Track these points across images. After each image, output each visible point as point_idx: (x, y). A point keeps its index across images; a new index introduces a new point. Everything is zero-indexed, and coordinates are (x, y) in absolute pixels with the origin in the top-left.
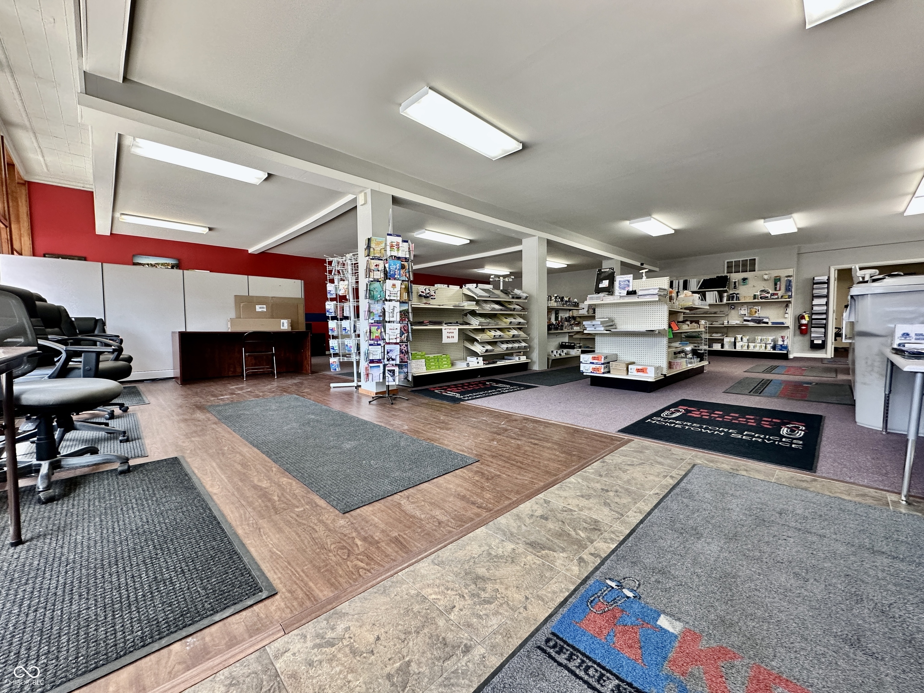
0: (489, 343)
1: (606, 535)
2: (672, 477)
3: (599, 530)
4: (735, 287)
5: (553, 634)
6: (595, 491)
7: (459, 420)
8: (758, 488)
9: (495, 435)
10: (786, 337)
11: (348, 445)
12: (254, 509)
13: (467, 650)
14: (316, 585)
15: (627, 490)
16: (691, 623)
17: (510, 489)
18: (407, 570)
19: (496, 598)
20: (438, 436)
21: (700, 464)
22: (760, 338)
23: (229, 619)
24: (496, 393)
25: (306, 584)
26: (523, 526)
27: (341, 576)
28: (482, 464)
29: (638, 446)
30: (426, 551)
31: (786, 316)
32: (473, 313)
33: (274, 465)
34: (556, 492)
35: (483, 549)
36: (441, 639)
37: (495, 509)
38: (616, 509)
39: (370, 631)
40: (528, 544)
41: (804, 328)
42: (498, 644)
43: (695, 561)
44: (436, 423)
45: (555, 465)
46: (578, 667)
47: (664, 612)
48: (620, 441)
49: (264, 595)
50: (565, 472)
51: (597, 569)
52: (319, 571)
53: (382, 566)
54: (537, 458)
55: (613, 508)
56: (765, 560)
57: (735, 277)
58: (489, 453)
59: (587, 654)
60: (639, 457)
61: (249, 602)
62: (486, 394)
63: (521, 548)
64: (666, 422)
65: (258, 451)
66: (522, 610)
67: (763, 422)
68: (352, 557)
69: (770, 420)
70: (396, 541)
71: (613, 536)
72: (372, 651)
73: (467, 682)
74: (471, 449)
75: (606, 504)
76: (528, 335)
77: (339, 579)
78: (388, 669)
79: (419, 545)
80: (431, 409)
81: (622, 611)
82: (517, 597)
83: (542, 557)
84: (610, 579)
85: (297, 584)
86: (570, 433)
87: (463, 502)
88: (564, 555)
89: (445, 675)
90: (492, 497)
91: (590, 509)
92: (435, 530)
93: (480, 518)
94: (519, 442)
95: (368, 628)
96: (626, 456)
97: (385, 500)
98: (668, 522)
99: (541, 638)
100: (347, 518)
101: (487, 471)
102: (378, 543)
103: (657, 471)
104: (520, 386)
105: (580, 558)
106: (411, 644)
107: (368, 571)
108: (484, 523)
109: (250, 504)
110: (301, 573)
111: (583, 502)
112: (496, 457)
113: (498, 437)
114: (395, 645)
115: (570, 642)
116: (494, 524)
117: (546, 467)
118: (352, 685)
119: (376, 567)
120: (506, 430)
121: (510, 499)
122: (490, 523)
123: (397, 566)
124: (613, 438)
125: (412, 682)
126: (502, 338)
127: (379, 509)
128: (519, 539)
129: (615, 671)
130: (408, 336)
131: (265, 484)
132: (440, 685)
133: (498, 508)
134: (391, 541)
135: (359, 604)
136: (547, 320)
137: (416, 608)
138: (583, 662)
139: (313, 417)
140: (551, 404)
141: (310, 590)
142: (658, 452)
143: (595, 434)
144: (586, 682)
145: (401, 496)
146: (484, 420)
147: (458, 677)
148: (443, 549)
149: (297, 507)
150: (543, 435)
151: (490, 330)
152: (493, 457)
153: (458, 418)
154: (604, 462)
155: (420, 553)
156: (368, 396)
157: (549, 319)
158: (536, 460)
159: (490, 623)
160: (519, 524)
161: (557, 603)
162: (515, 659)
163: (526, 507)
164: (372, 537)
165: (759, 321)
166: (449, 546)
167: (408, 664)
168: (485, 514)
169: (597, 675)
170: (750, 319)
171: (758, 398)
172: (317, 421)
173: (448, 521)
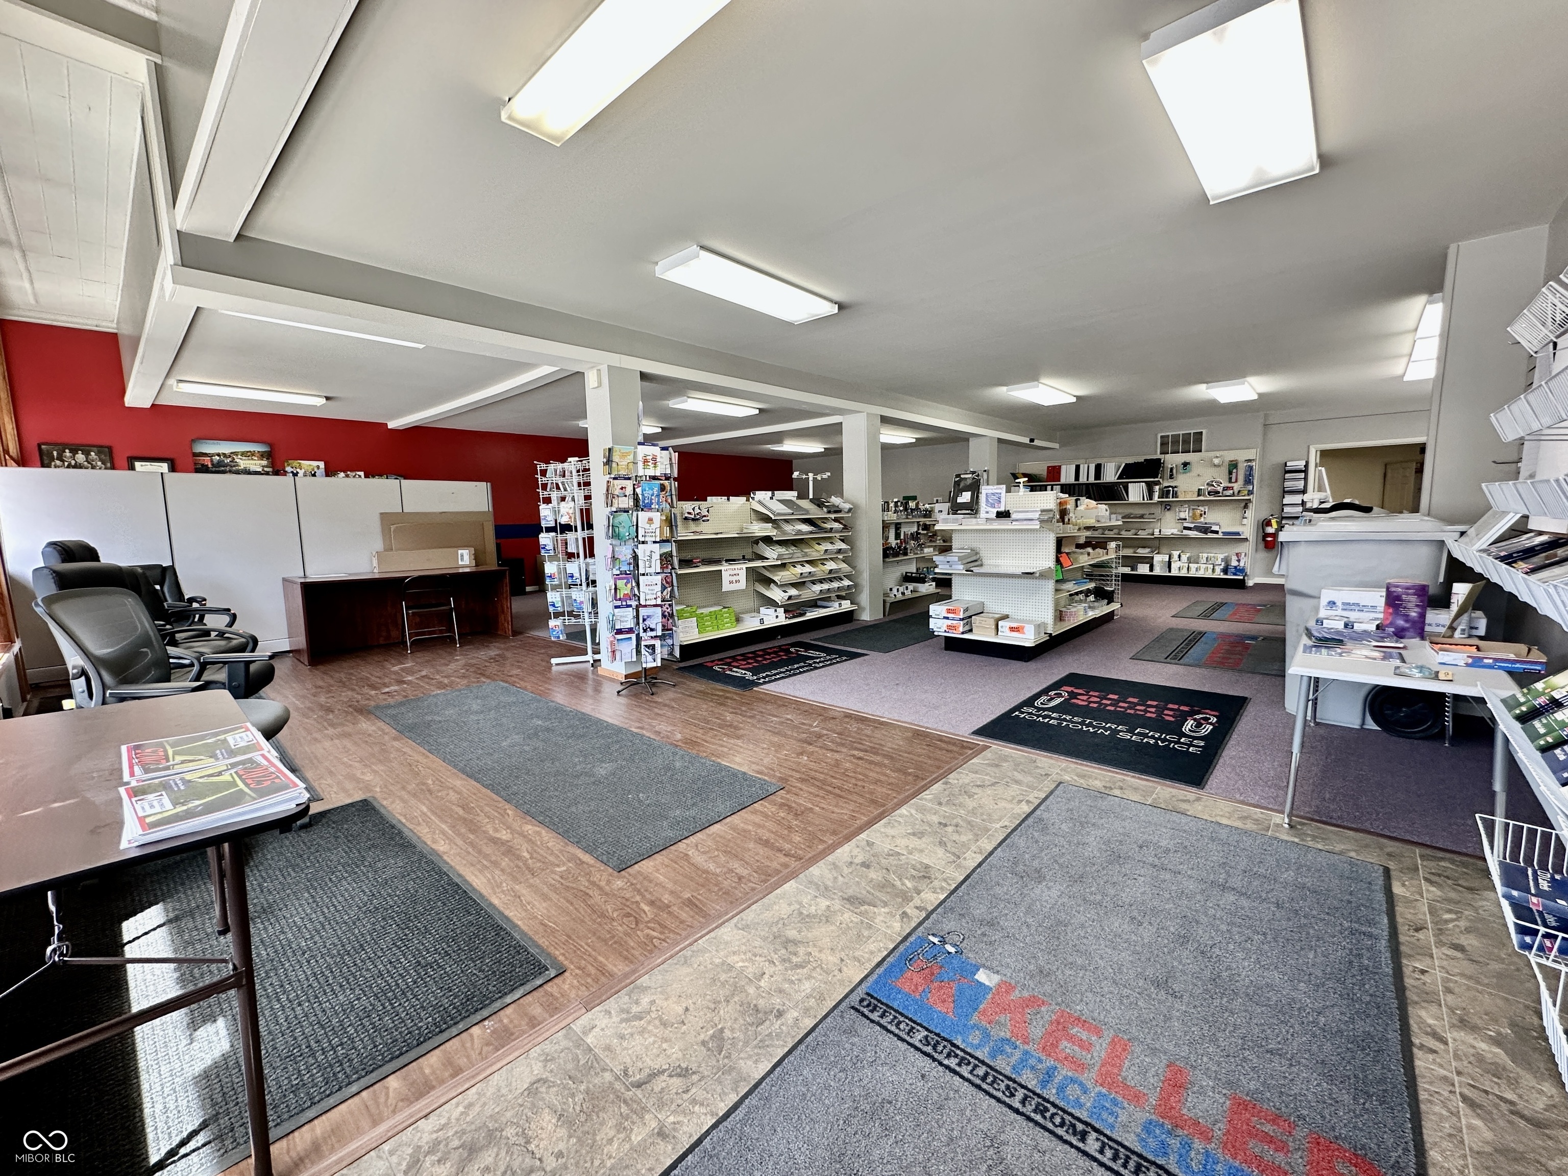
0: (794, 585)
1: (936, 883)
2: (1028, 802)
3: (929, 878)
4: (1171, 477)
5: (868, 994)
6: (930, 825)
7: (754, 722)
8: (1127, 814)
9: (805, 745)
10: (1243, 555)
11: (602, 770)
12: (503, 870)
13: (780, 1014)
14: (607, 959)
15: (969, 823)
16: (1009, 974)
17: (825, 828)
18: (707, 937)
19: (809, 962)
20: (725, 750)
21: (1068, 781)
22: (1205, 555)
23: (521, 1000)
24: (805, 669)
25: (595, 959)
26: (840, 877)
27: (633, 948)
28: (788, 792)
29: (993, 757)
30: (727, 914)
31: (1245, 521)
32: (768, 540)
33: (507, 806)
34: (882, 830)
35: (792, 907)
36: (752, 1006)
37: (807, 857)
38: (953, 850)
39: (678, 1003)
40: (844, 899)
41: (1269, 539)
42: (812, 1008)
43: (1029, 910)
44: (721, 726)
45: (884, 790)
46: (890, 1023)
47: (984, 966)
48: (972, 749)
49: (553, 973)
50: (896, 800)
51: (920, 924)
52: (606, 944)
53: (678, 934)
54: (860, 780)
55: (949, 849)
56: (1104, 904)
57: (1173, 460)
58: (798, 775)
59: (900, 1010)
60: (993, 774)
61: (539, 982)
62: (790, 671)
63: (837, 905)
64: (1038, 716)
65: (478, 785)
66: (836, 972)
67: (1166, 712)
68: (641, 926)
69: (1176, 707)
70: (690, 903)
71: (944, 884)
72: (683, 1022)
73: (781, 1043)
74: (773, 770)
75: (942, 843)
76: (854, 568)
77: (633, 951)
78: (702, 1037)
79: (718, 907)
80: (712, 701)
81: (941, 967)
82: (831, 959)
83: (861, 914)
84: (933, 935)
85: (585, 960)
86: (907, 738)
87: (766, 849)
88: (886, 910)
89: (759, 1039)
90: (802, 841)
91: (921, 851)
92: (735, 888)
93: (789, 870)
94: (837, 756)
95: (675, 1000)
96: (976, 772)
97: (667, 850)
98: (1010, 863)
99: (855, 999)
100: (624, 877)
101: (795, 802)
102: (669, 907)
103: (1012, 794)
104: (841, 653)
105: (904, 913)
106: (722, 1012)
107: (663, 940)
108: (793, 875)
109: (495, 864)
110: (586, 947)
111: (914, 842)
112: (807, 780)
113: (810, 748)
114: (706, 1015)
115: (884, 1001)
116: (806, 876)
117: (871, 793)
118: (668, 1053)
119: (671, 935)
120: (820, 736)
121: (824, 842)
122: (800, 876)
123: (696, 933)
124: (965, 744)
125: (727, 1046)
126: (813, 576)
127: (663, 864)
128: (834, 893)
129: (925, 1024)
130: (672, 591)
131: (504, 835)
132: (756, 1047)
133: (810, 855)
134: (684, 904)
135: (660, 977)
136: (881, 542)
137: (723, 977)
138: (895, 1017)
139: (540, 722)
140: (885, 687)
141: (602, 965)
142: (1018, 765)
143: (940, 739)
144: (895, 1035)
145: (687, 844)
146: (788, 719)
147: (772, 1039)
148: (747, 911)
149: (558, 866)
150: (871, 742)
151: (794, 565)
152: (802, 780)
153: (751, 717)
154: (946, 783)
155: (720, 917)
156: (612, 680)
157: (886, 538)
158: (860, 783)
159: (803, 988)
160: (835, 875)
161: (873, 964)
162: (829, 1020)
163: (844, 852)
164: (660, 900)
165: (1206, 530)
166: (754, 907)
167: (722, 1030)
168: (794, 864)
169: (908, 1028)
170: (1192, 526)
171: (1174, 667)
172: (548, 730)
173: (750, 875)
